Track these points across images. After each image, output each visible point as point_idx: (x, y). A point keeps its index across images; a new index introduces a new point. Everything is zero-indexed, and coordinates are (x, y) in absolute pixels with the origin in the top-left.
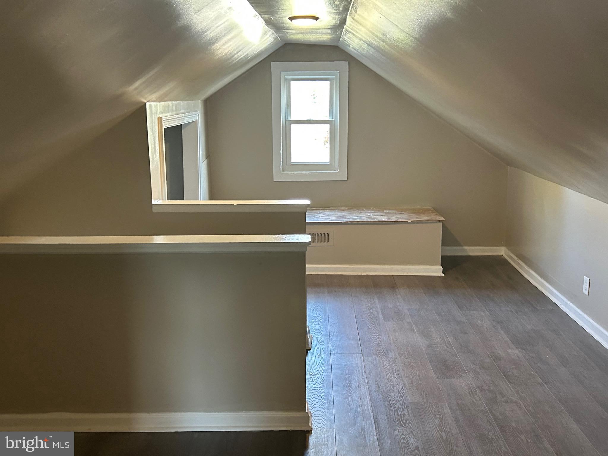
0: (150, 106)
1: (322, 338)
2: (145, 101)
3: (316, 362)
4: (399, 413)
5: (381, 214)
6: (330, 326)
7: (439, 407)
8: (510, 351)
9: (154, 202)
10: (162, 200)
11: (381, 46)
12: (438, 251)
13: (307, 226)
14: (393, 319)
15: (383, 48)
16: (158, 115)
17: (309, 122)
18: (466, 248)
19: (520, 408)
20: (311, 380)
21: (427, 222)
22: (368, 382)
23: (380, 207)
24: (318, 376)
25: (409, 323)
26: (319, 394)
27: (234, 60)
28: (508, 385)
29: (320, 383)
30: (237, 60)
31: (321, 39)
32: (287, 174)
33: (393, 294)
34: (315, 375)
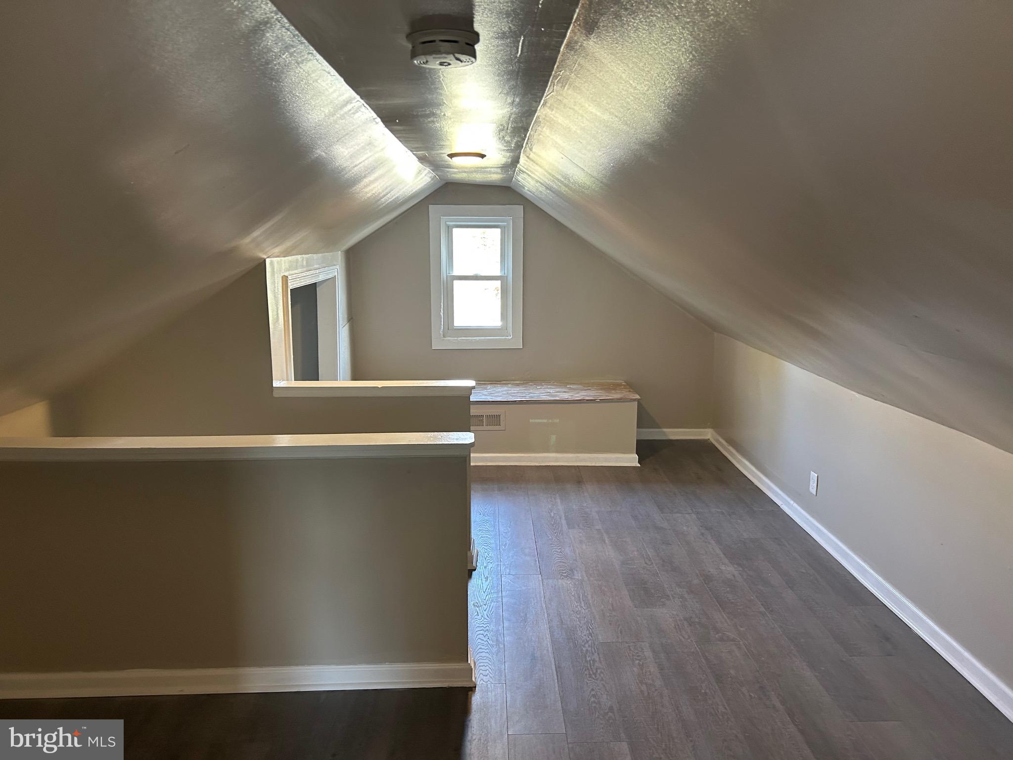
0: (272, 263)
1: (491, 553)
2: (265, 257)
3: (482, 588)
4: (588, 659)
5: (564, 390)
6: (500, 537)
7: (638, 648)
8: (723, 568)
9: (276, 384)
10: (287, 380)
11: (562, 191)
12: (632, 435)
13: (471, 406)
14: (578, 526)
15: (564, 193)
16: (283, 273)
17: (476, 278)
18: (665, 430)
19: (739, 648)
20: (476, 613)
21: (619, 400)
22: (548, 615)
23: (562, 381)
24: (485, 607)
25: (598, 530)
26: (486, 633)
27: (380, 205)
28: (723, 617)
29: (486, 617)
30: (384, 205)
31: (491, 179)
32: (449, 340)
33: (579, 491)
34: (481, 606)
